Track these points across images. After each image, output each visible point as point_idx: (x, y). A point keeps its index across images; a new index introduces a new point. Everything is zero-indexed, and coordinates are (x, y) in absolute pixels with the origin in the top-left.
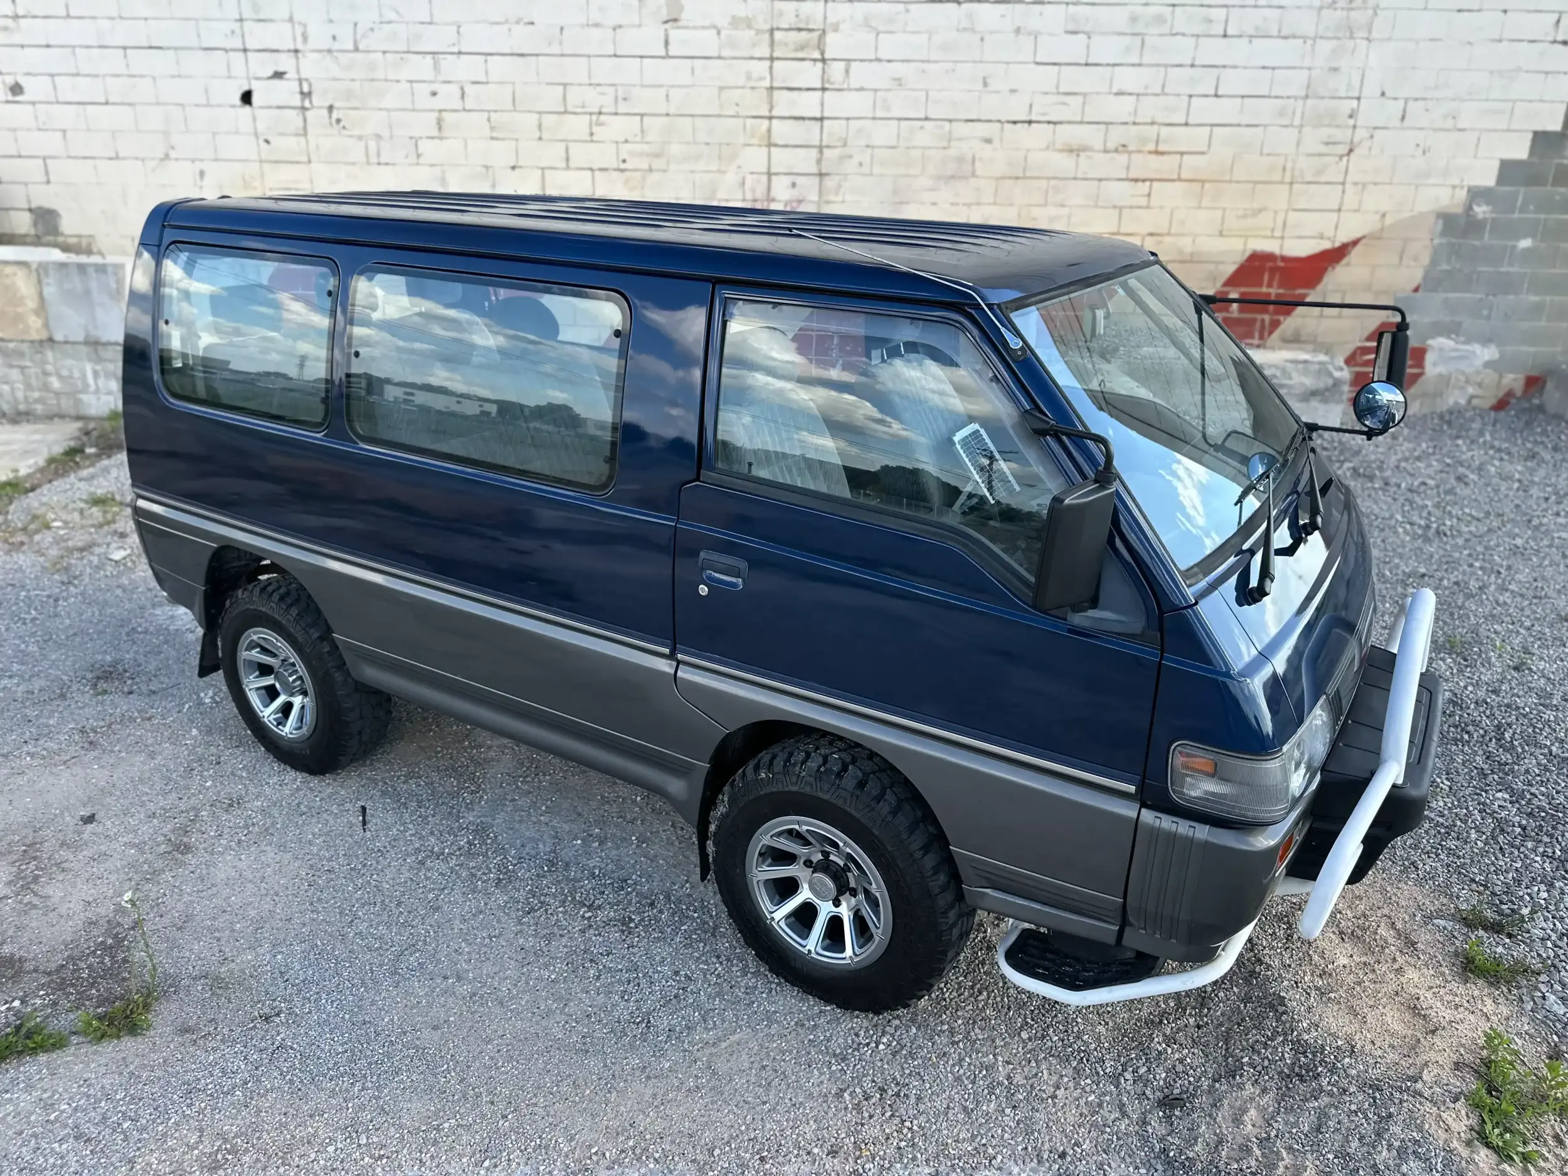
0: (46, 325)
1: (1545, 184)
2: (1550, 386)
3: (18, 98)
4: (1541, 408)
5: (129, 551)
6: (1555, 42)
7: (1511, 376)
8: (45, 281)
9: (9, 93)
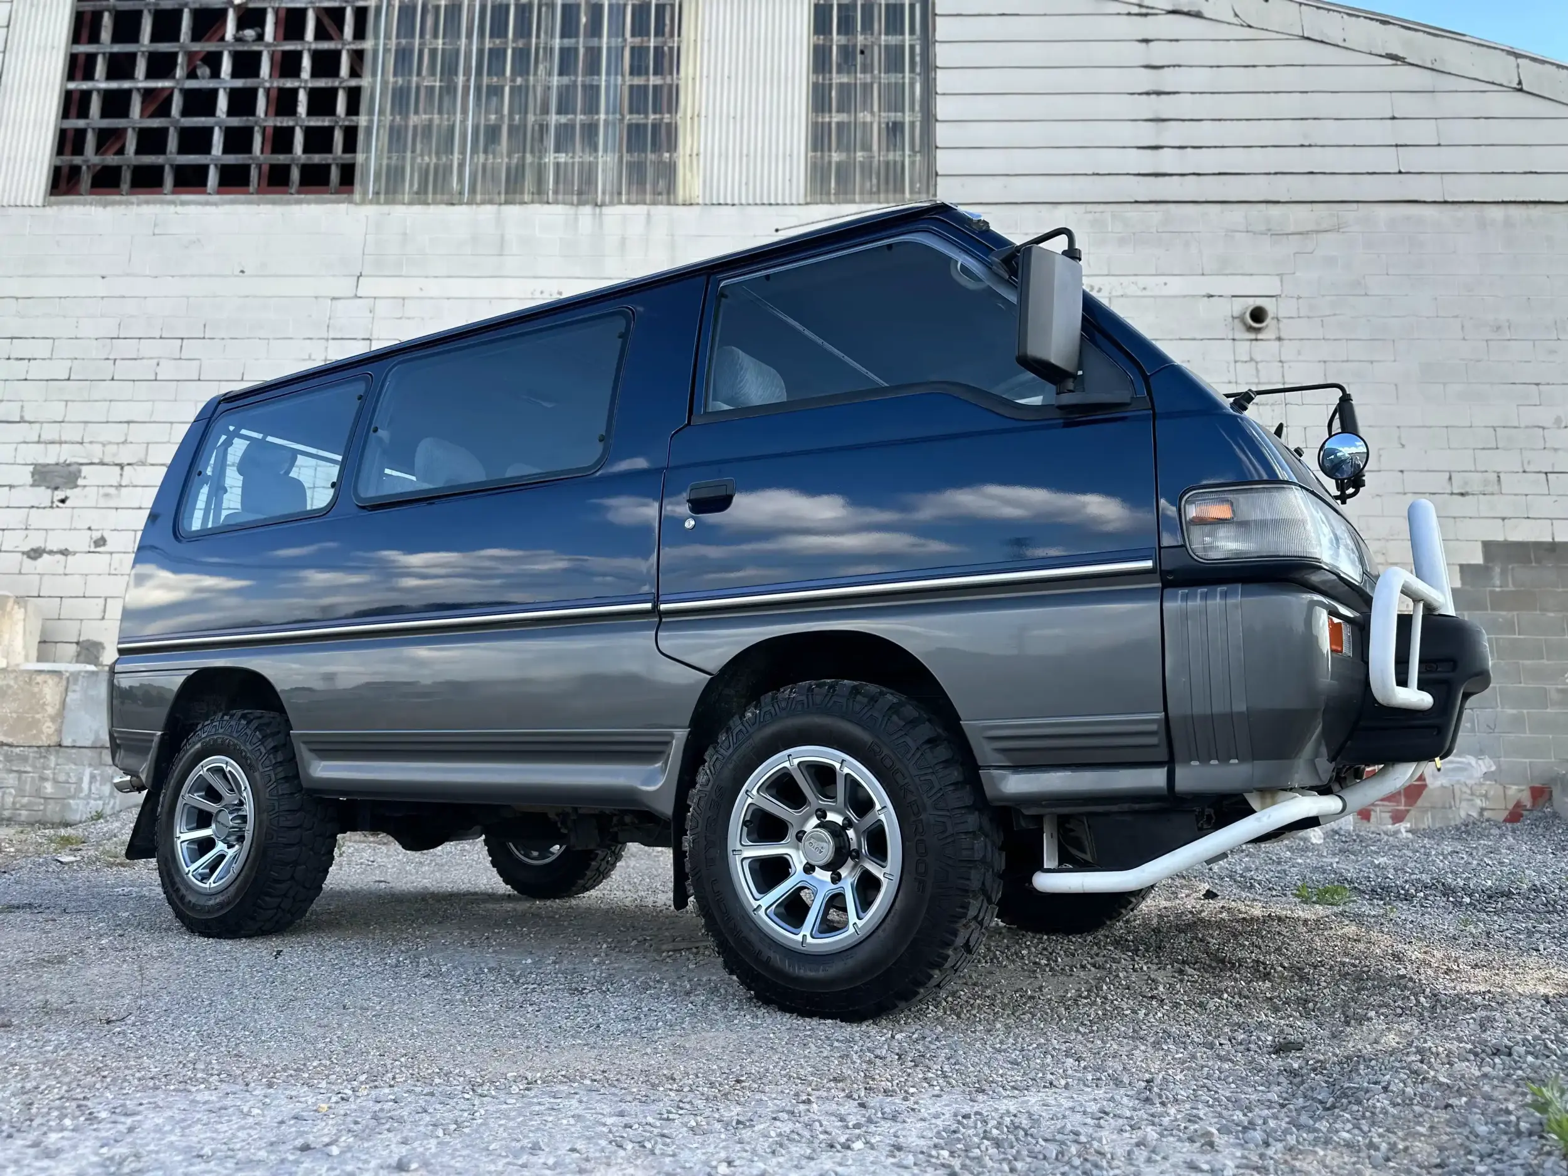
0: (59, 731)
1: (1486, 609)
2: (1556, 793)
3: (98, 549)
4: (1555, 815)
5: (78, 858)
6: (1452, 494)
7: (1515, 787)
8: (72, 687)
9: (92, 545)
